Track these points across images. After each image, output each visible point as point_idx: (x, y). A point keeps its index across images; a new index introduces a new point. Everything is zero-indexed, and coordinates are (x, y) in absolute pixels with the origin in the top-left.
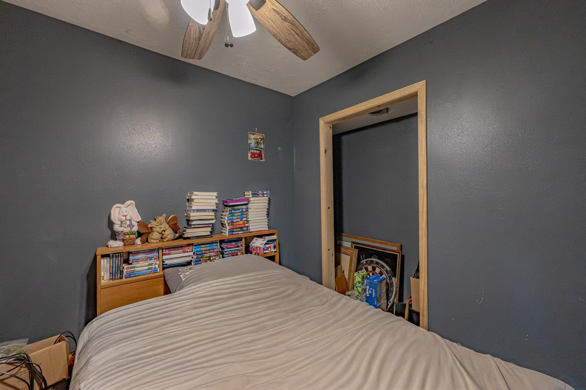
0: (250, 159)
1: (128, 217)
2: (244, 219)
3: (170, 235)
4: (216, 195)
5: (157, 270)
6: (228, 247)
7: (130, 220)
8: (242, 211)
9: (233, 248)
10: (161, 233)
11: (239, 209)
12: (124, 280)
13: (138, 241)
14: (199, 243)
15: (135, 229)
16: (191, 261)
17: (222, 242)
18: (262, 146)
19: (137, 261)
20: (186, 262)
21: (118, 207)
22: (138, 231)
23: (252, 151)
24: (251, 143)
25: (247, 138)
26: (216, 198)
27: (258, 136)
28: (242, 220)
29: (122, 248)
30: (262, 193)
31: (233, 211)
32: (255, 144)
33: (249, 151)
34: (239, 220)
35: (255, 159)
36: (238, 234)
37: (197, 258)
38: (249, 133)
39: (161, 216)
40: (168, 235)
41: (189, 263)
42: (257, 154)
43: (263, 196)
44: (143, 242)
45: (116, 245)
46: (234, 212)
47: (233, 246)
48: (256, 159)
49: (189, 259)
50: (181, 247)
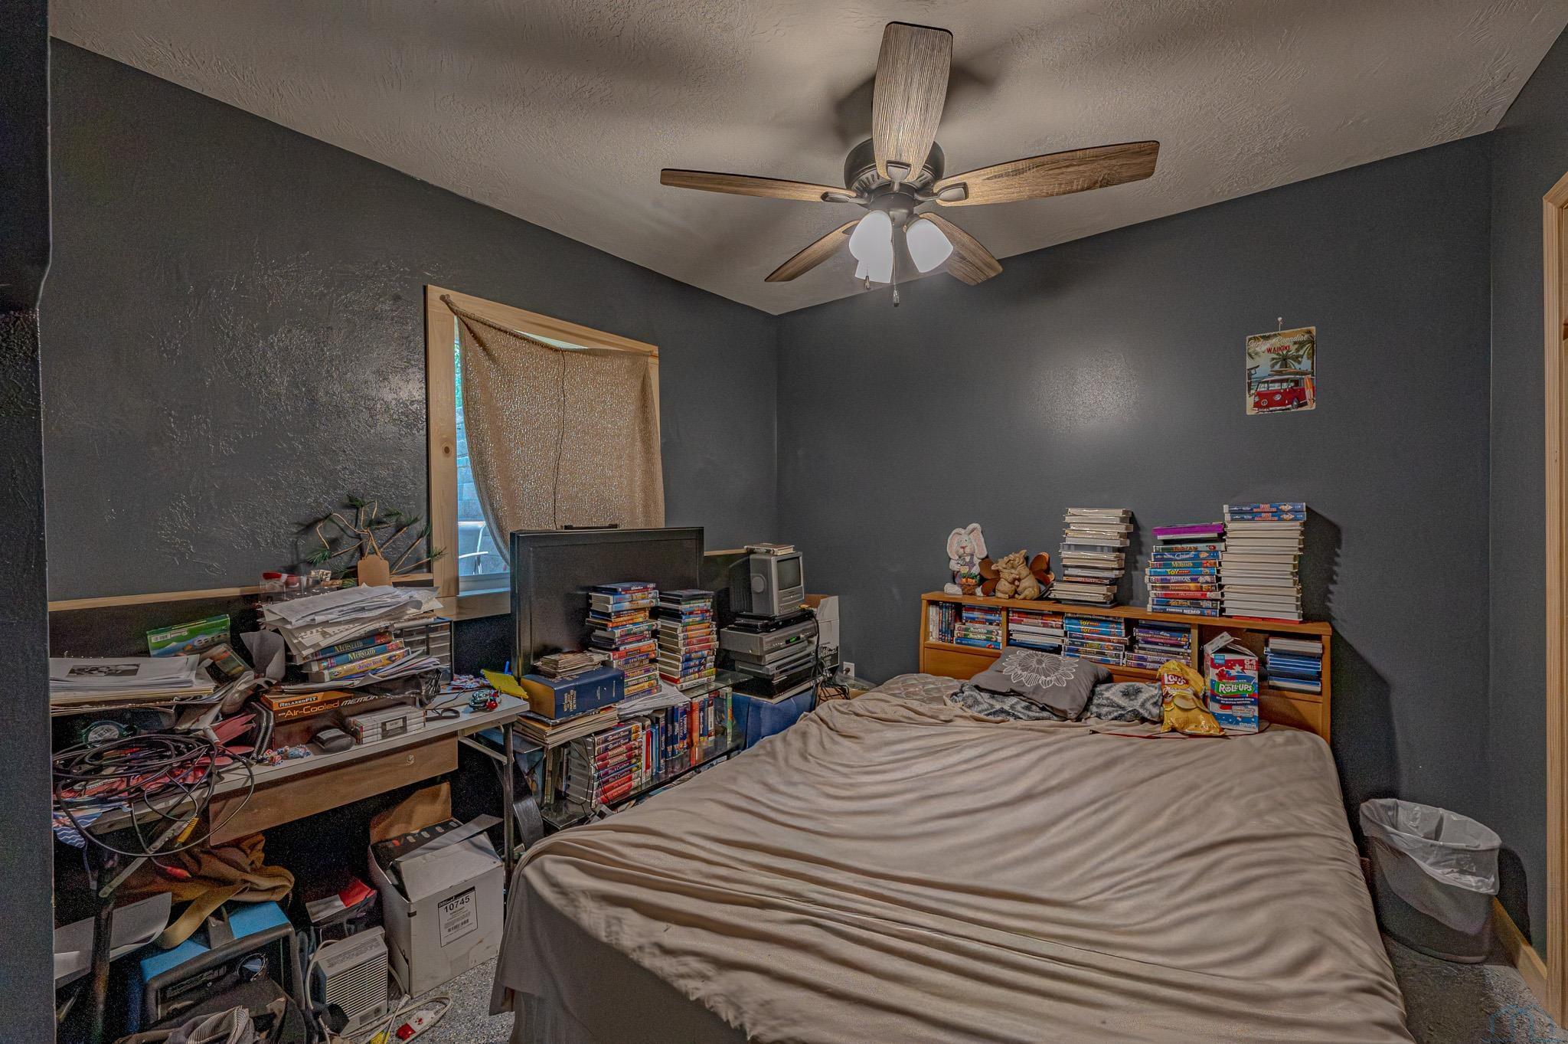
0: (1251, 410)
1: (968, 550)
2: (1201, 579)
3: (1031, 589)
4: (1121, 515)
5: (999, 646)
6: (1149, 639)
7: (972, 555)
8: (1196, 557)
9: (1163, 646)
10: (1012, 583)
11: (1188, 552)
12: (954, 644)
13: (979, 591)
14: (1076, 614)
15: (976, 570)
16: (1060, 646)
17: (1131, 624)
18: (1306, 364)
19: (973, 620)
20: (1051, 647)
21: (957, 533)
22: (979, 574)
23: (1263, 388)
24: (1258, 366)
25: (1242, 353)
26: (1121, 522)
27: (1287, 339)
28: (1194, 580)
29: (961, 597)
30: (1274, 510)
31: (1167, 556)
32: (1273, 366)
33: (1250, 390)
34: (1187, 578)
35: (1271, 409)
36: (1182, 614)
37: (1070, 644)
38: (1250, 339)
39: (1017, 552)
40: (1025, 589)
41: (1057, 650)
42: (1281, 393)
43: (1276, 518)
44: (986, 593)
45: (953, 590)
46: (1172, 557)
47: (1162, 641)
48: (1278, 408)
49: (1057, 642)
50: (1041, 614)
